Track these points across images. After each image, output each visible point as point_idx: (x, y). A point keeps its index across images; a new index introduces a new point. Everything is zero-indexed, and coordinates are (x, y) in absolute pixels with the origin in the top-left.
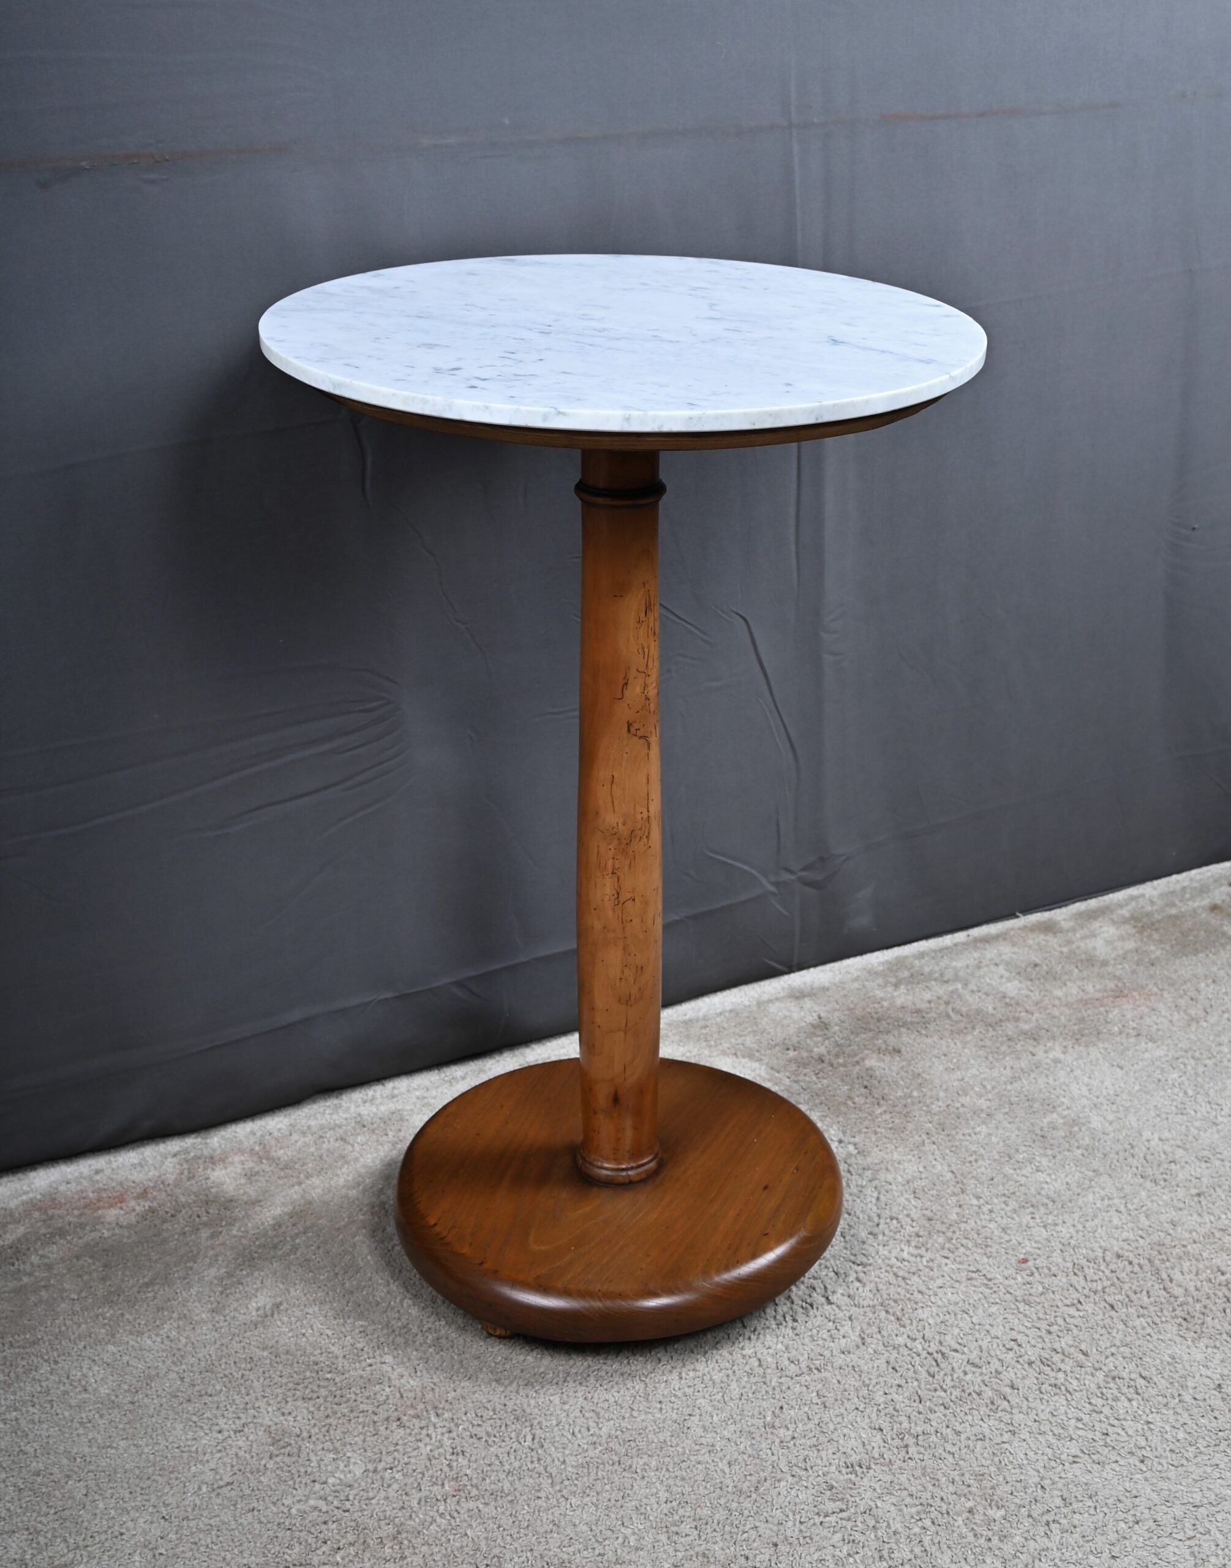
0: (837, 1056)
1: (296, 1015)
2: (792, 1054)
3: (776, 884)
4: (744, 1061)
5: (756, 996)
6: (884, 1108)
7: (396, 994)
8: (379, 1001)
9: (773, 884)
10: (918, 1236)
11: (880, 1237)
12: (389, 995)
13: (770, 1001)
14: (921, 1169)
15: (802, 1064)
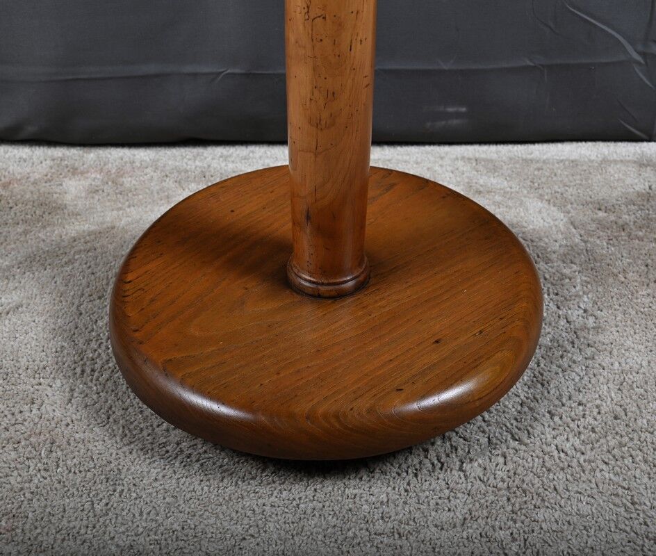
0: (640, 228)
1: (152, 68)
2: (601, 214)
3: (643, 54)
4: (553, 208)
5: (607, 153)
6: (649, 291)
7: (243, 72)
8: (227, 74)
9: (639, 53)
10: (593, 430)
11: (556, 419)
12: (237, 71)
13: (615, 162)
14: (645, 364)
15: (601, 225)
